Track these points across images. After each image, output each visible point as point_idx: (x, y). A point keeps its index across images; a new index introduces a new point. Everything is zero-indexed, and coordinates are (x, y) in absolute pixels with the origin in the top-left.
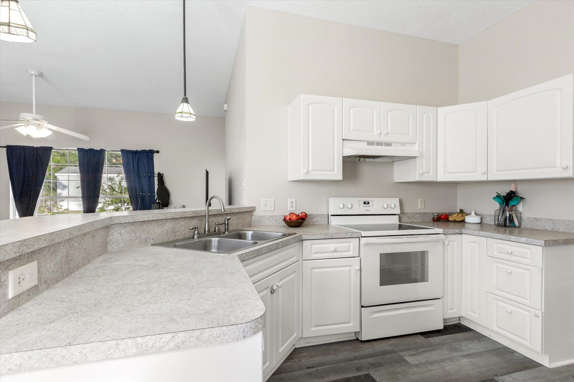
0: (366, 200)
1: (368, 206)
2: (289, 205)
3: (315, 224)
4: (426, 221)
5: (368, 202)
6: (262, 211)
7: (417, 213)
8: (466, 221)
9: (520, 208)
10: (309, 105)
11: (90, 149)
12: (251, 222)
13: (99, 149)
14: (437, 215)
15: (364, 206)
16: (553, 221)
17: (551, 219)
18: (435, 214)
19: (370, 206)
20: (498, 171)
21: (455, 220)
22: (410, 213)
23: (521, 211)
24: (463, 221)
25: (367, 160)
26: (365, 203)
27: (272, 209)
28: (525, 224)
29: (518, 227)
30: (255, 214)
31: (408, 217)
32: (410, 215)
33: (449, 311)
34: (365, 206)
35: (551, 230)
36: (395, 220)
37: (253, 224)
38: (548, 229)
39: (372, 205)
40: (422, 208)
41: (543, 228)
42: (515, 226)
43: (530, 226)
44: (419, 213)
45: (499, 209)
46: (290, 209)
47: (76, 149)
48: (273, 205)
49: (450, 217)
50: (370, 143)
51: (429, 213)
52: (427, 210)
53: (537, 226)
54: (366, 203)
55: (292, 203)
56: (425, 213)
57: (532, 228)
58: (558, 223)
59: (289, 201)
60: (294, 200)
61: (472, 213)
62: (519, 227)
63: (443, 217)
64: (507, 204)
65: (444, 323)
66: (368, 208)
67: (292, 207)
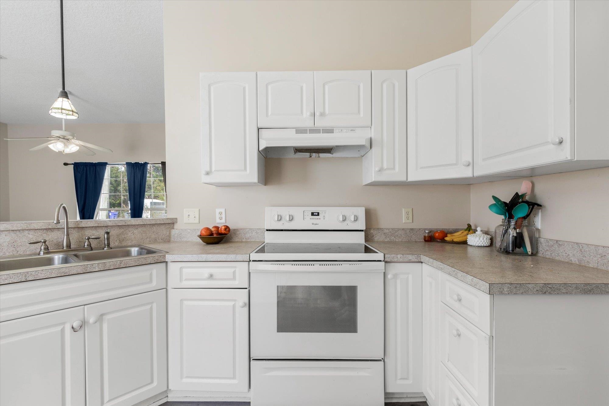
0: (315, 210)
1: (317, 219)
2: (218, 216)
3: (249, 240)
4: (414, 240)
5: (318, 213)
6: (185, 223)
7: (399, 229)
8: (469, 242)
9: (539, 221)
10: (209, 86)
11: (136, 163)
12: (169, 236)
13: (143, 163)
14: (430, 232)
15: (311, 219)
16: (581, 247)
17: (577, 243)
18: (427, 231)
19: (320, 219)
20: (484, 160)
21: (453, 240)
22: (387, 229)
23: (540, 228)
24: (465, 243)
25: (322, 155)
26: (313, 214)
27: (197, 221)
28: (543, 251)
29: (530, 255)
30: (176, 226)
31: (384, 234)
32: (388, 231)
33: (399, 382)
34: (313, 219)
35: (577, 263)
36: (359, 239)
37: (172, 239)
38: (573, 262)
39: (324, 216)
40: (408, 221)
41: (567, 258)
42: (526, 254)
43: (549, 254)
44: (403, 229)
45: (501, 223)
46: (218, 221)
47: (125, 163)
48: (197, 216)
49: (449, 235)
50: (299, 131)
51: (420, 229)
52: (415, 226)
53: (559, 255)
54: (315, 214)
55: (221, 213)
56: (412, 229)
57: (551, 257)
58: (587, 250)
59: (218, 211)
60: (223, 211)
61: (477, 231)
62: (532, 254)
63: (437, 235)
64: (511, 217)
65: (385, 398)
66: (315, 221)
67: (221, 219)
